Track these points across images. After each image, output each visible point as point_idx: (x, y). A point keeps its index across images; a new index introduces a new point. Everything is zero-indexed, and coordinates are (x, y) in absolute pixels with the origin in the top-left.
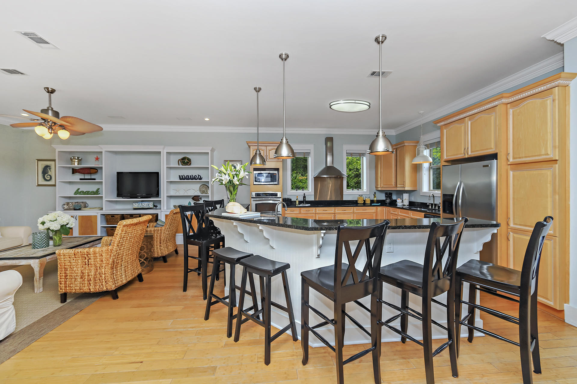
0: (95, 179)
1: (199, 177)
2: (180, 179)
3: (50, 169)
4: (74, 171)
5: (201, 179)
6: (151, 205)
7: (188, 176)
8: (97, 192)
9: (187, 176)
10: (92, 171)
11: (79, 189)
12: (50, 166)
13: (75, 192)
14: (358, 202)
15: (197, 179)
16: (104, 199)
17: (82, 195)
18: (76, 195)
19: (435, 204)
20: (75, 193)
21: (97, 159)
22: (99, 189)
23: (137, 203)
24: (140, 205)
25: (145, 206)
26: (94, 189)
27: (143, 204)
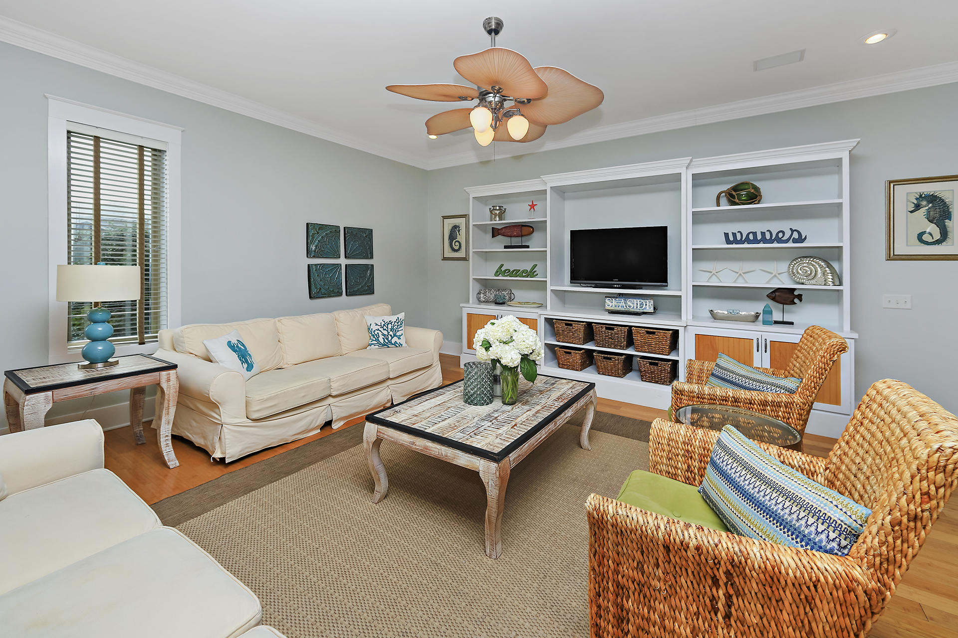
0: (528, 247)
1: (796, 235)
2: (729, 242)
3: (459, 231)
4: (495, 232)
5: (801, 239)
6: (649, 306)
7: (755, 234)
8: (532, 273)
9: (749, 233)
10: (525, 230)
11: (502, 265)
12: (459, 227)
13: (497, 272)
15: (787, 241)
16: (549, 287)
17: (506, 276)
18: (498, 276)
20: (497, 274)
21: (532, 206)
22: (535, 266)
23: (614, 299)
24: (620, 304)
25: (634, 307)
26: (528, 266)
27: (629, 303)
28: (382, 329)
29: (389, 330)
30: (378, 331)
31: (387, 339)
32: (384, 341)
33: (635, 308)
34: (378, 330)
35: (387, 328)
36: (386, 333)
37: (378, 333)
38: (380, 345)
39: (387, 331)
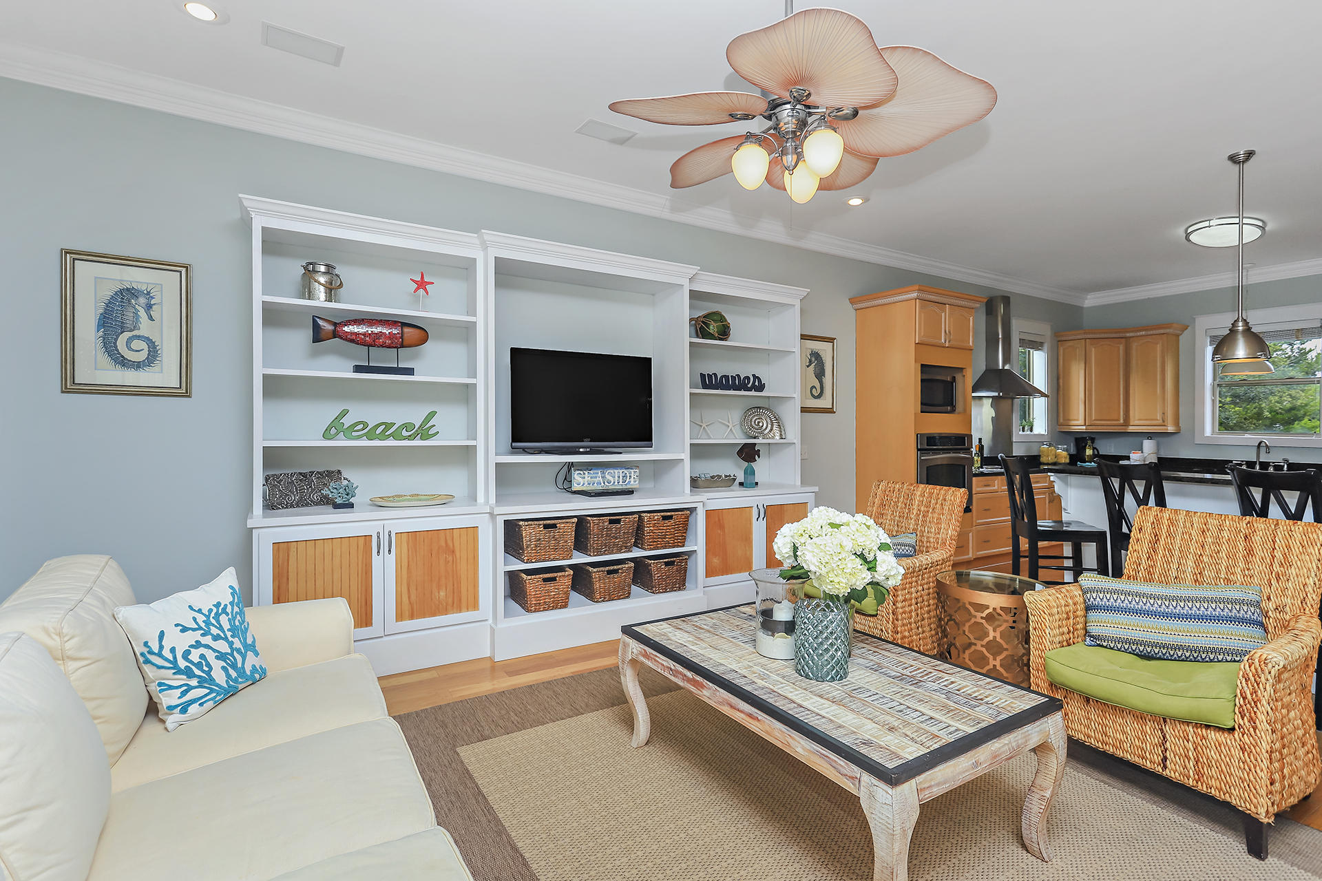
0: (410, 371)
1: (757, 382)
2: (705, 386)
4: (322, 330)
5: (761, 387)
6: (633, 479)
7: (726, 377)
8: (425, 430)
9: (722, 377)
10: (409, 335)
11: (344, 413)
13: (328, 430)
14: (1043, 459)
15: (750, 390)
17: (359, 438)
18: (330, 439)
19: (1260, 462)
20: (326, 435)
21: (422, 285)
22: (432, 415)
23: (586, 473)
24: (596, 480)
25: (614, 482)
26: (414, 416)
27: (608, 477)
28: (207, 640)
29: (229, 634)
30: (202, 650)
31: (234, 666)
32: (229, 676)
33: (616, 483)
34: (198, 645)
35: (221, 628)
36: (223, 646)
37: (202, 656)
38: (218, 694)
39: (226, 639)
